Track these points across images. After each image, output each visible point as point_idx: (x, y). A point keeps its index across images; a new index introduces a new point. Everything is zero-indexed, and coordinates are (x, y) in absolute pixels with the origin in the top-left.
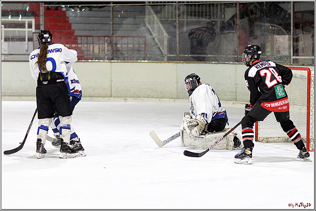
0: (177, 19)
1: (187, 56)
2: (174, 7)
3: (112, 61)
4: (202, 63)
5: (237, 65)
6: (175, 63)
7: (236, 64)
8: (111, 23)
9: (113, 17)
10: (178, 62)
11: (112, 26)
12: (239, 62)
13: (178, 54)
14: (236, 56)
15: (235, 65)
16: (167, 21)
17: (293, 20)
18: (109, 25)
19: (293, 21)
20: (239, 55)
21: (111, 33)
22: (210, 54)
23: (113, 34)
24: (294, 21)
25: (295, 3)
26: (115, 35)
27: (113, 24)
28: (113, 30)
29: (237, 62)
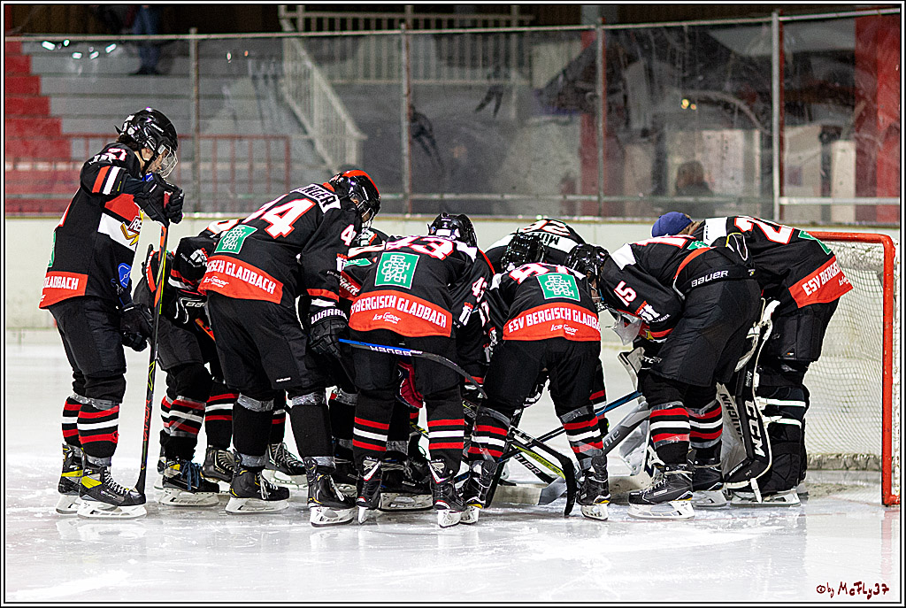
0: (404, 83)
1: (436, 197)
2: (395, 43)
3: (197, 215)
4: (485, 220)
5: (597, 226)
6: (398, 219)
7: (595, 222)
8: (193, 95)
9: (198, 75)
10: (408, 216)
11: (194, 103)
12: (605, 216)
13: (407, 191)
14: (595, 198)
15: (592, 226)
16: (349, 86)
17: (781, 81)
18: (185, 101)
19: (781, 86)
20: (606, 194)
21: (193, 125)
22: (509, 193)
23: (198, 130)
24: (783, 85)
25: (785, 27)
26: (207, 132)
27: (198, 97)
28: (198, 117)
29: (599, 215)
